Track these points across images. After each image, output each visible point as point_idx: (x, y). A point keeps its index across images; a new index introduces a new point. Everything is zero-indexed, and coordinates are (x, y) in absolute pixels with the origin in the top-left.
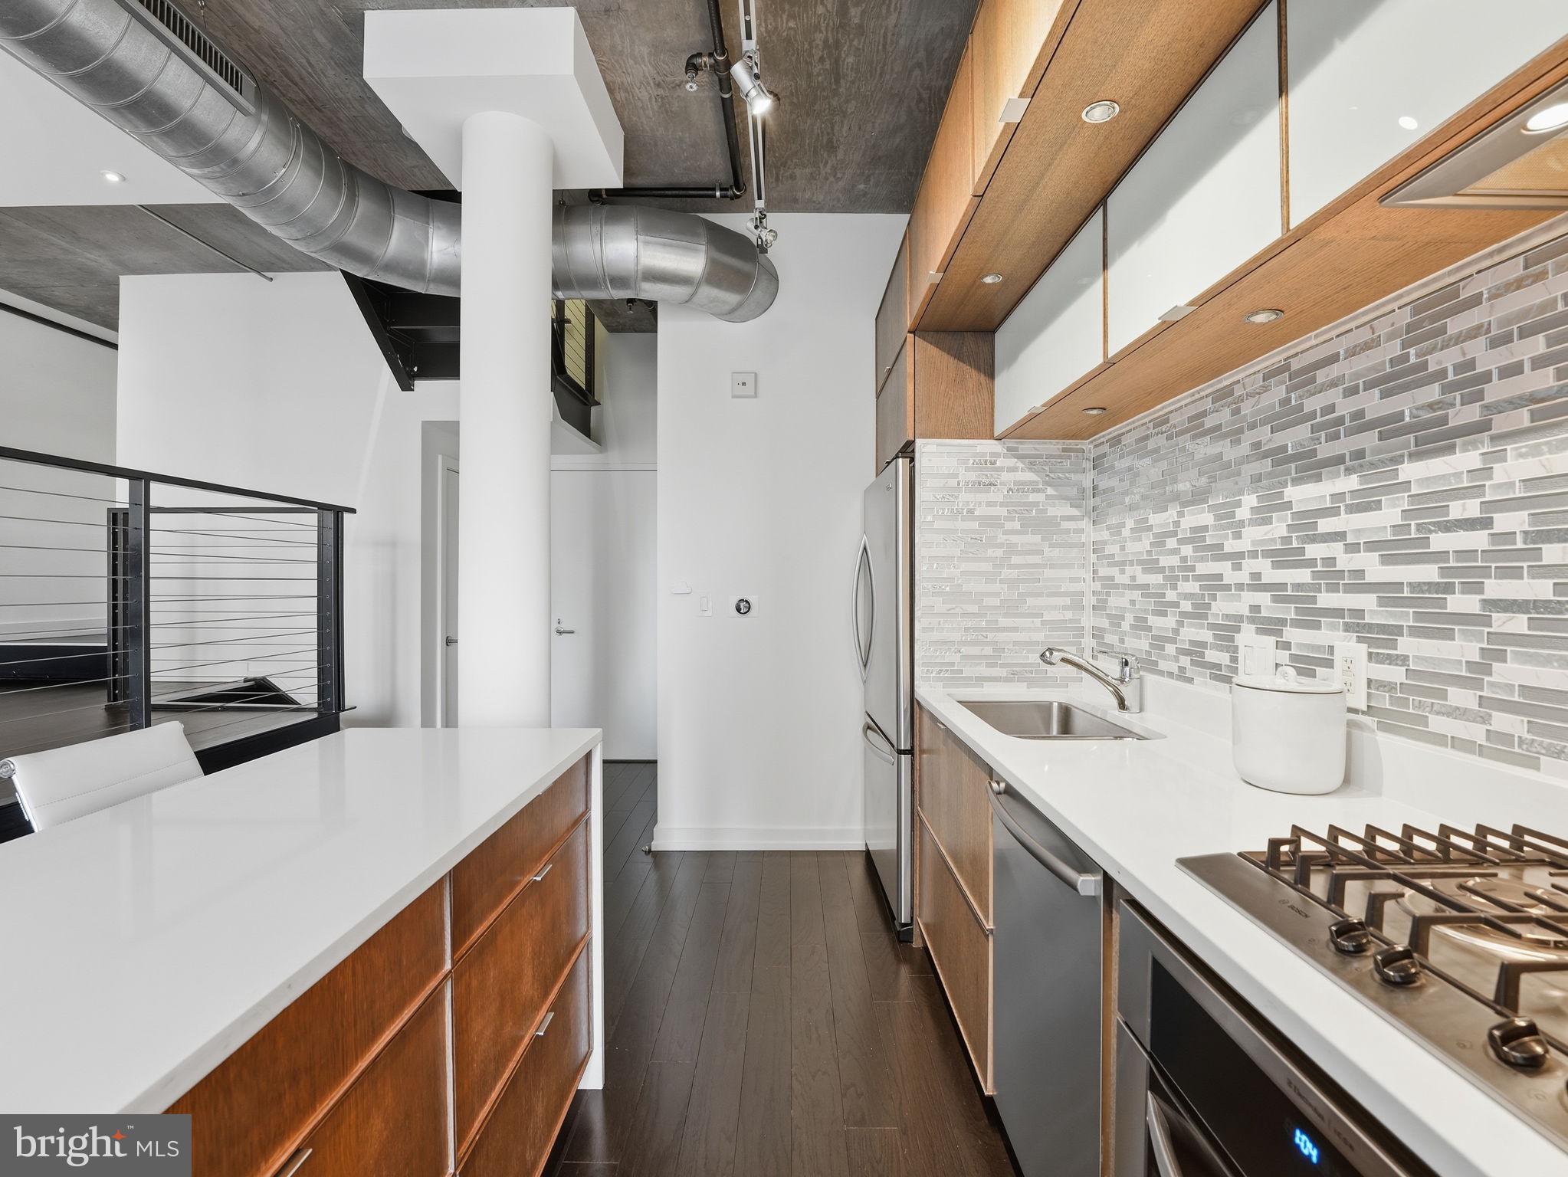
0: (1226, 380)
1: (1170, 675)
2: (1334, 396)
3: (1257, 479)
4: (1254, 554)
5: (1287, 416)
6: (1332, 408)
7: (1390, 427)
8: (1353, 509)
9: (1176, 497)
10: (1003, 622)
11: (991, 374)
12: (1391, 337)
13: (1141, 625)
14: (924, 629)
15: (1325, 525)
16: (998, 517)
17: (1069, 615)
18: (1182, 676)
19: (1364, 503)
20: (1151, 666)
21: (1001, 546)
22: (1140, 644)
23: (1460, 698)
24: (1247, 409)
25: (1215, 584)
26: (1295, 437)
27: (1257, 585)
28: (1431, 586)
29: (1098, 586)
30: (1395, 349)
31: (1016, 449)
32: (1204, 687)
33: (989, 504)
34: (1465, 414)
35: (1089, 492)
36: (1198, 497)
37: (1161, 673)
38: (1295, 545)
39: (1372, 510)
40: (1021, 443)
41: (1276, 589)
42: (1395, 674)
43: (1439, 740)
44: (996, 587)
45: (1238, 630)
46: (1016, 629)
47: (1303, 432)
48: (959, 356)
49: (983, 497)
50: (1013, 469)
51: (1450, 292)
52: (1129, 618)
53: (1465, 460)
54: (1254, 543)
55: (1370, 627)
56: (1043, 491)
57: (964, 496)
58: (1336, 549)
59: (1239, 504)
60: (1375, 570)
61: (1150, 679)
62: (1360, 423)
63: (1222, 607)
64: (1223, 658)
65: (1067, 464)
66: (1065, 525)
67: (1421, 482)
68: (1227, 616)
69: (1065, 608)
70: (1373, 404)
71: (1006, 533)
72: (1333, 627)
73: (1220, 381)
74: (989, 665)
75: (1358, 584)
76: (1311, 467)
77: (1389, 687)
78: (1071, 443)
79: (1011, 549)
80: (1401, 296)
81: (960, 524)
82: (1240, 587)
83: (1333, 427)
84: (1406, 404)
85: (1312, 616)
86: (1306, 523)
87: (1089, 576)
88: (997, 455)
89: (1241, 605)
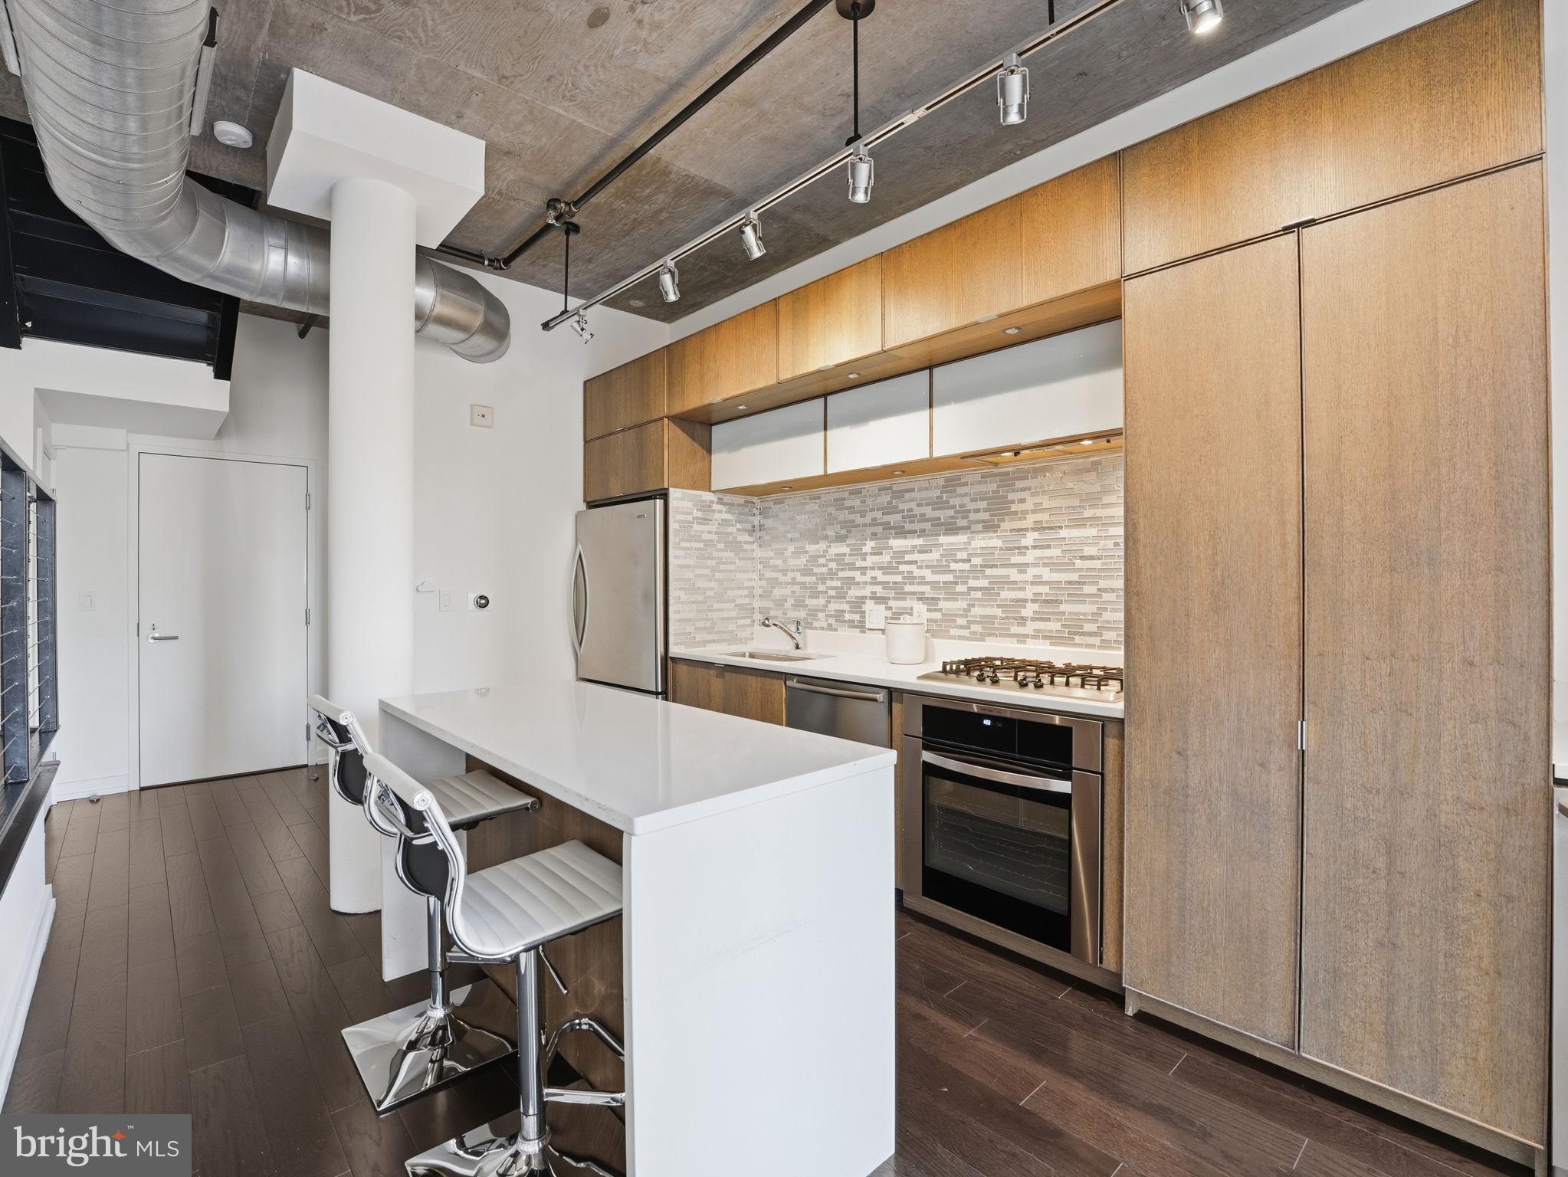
0: (859, 486)
1: (822, 628)
2: (913, 505)
3: (874, 534)
4: (873, 568)
5: (889, 510)
6: (911, 510)
7: (936, 523)
8: (920, 552)
9: (826, 538)
10: (716, 606)
11: (709, 452)
12: (936, 488)
13: (799, 604)
14: (675, 612)
15: (908, 558)
16: (712, 541)
17: (747, 601)
18: (830, 628)
19: (923, 551)
20: (810, 626)
21: (714, 558)
22: (801, 614)
23: (961, 621)
24: (869, 502)
25: (851, 582)
26: (894, 519)
27: (874, 582)
28: (951, 582)
29: (764, 583)
30: (938, 493)
31: (722, 499)
32: (844, 632)
33: (709, 532)
34: (963, 523)
35: (758, 528)
36: (840, 539)
37: (816, 628)
38: (894, 565)
39: (928, 553)
40: (725, 496)
41: (885, 584)
42: (938, 616)
43: (953, 638)
44: (713, 584)
45: (864, 603)
46: (722, 610)
47: (898, 517)
48: (692, 437)
49: (705, 528)
50: (720, 512)
51: (958, 478)
52: (791, 601)
53: (961, 538)
54: (873, 563)
55: (927, 599)
56: (735, 526)
57: (696, 527)
58: (913, 568)
59: (865, 545)
60: (929, 576)
61: (809, 632)
62: (923, 518)
63: (854, 593)
64: (857, 617)
65: (746, 510)
66: (746, 547)
67: (947, 544)
68: (857, 597)
69: (746, 596)
70: (928, 511)
71: (717, 550)
72: (912, 599)
73: (856, 486)
74: (709, 633)
75: (923, 581)
76: (902, 532)
77: (936, 621)
78: (749, 498)
79: (720, 561)
80: (943, 474)
81: (694, 545)
82: (865, 583)
83: (912, 518)
84: (942, 515)
85: (902, 595)
86: (899, 557)
87: (757, 578)
88: (712, 502)
89: (867, 591)
